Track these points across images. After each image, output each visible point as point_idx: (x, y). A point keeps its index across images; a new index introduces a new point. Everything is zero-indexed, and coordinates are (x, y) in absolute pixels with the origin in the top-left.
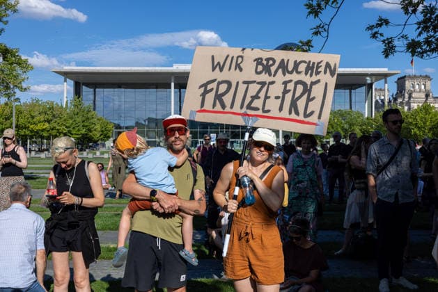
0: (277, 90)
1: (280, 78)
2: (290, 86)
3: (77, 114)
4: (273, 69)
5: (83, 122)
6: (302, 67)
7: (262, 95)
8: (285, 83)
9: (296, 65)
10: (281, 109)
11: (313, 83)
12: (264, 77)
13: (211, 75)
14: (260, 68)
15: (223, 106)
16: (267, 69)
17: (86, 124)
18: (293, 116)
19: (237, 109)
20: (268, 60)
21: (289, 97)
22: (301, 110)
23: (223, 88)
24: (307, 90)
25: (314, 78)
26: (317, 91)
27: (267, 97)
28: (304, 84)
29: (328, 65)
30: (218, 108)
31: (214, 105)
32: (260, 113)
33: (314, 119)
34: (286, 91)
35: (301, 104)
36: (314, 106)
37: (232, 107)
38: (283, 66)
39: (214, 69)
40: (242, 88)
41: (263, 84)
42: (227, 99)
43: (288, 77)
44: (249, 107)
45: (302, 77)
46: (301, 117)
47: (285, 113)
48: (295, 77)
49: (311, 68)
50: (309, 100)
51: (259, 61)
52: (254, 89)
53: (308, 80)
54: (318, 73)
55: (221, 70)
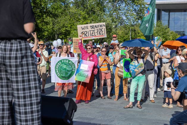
0: (96, 31)
1: (96, 29)
2: (98, 30)
3: (160, 31)
4: (94, 27)
5: (163, 34)
6: (99, 26)
7: (94, 32)
8: (97, 30)
9: (98, 26)
10: (98, 34)
11: (102, 29)
12: (93, 29)
13: (82, 31)
14: (92, 28)
15: (87, 36)
16: (93, 28)
17: (165, 36)
18: (100, 35)
19: (90, 36)
20: (92, 26)
21: (98, 32)
22: (101, 34)
23: (86, 33)
24: (101, 30)
25: (102, 28)
26: (103, 30)
27: (95, 33)
28: (101, 29)
29: (103, 25)
30: (86, 37)
31: (85, 36)
32: (94, 36)
33: (104, 35)
34: (98, 31)
35: (101, 33)
36: (103, 33)
37: (89, 36)
38: (96, 26)
39: (82, 29)
40: (89, 32)
41: (93, 31)
42: (87, 35)
43: (97, 28)
44: (92, 35)
45: (100, 28)
46: (102, 35)
47: (99, 35)
48: (98, 28)
49: (101, 26)
50: (102, 32)
51: (91, 26)
52: (92, 32)
53: (101, 28)
54: (102, 27)
55: (84, 29)
